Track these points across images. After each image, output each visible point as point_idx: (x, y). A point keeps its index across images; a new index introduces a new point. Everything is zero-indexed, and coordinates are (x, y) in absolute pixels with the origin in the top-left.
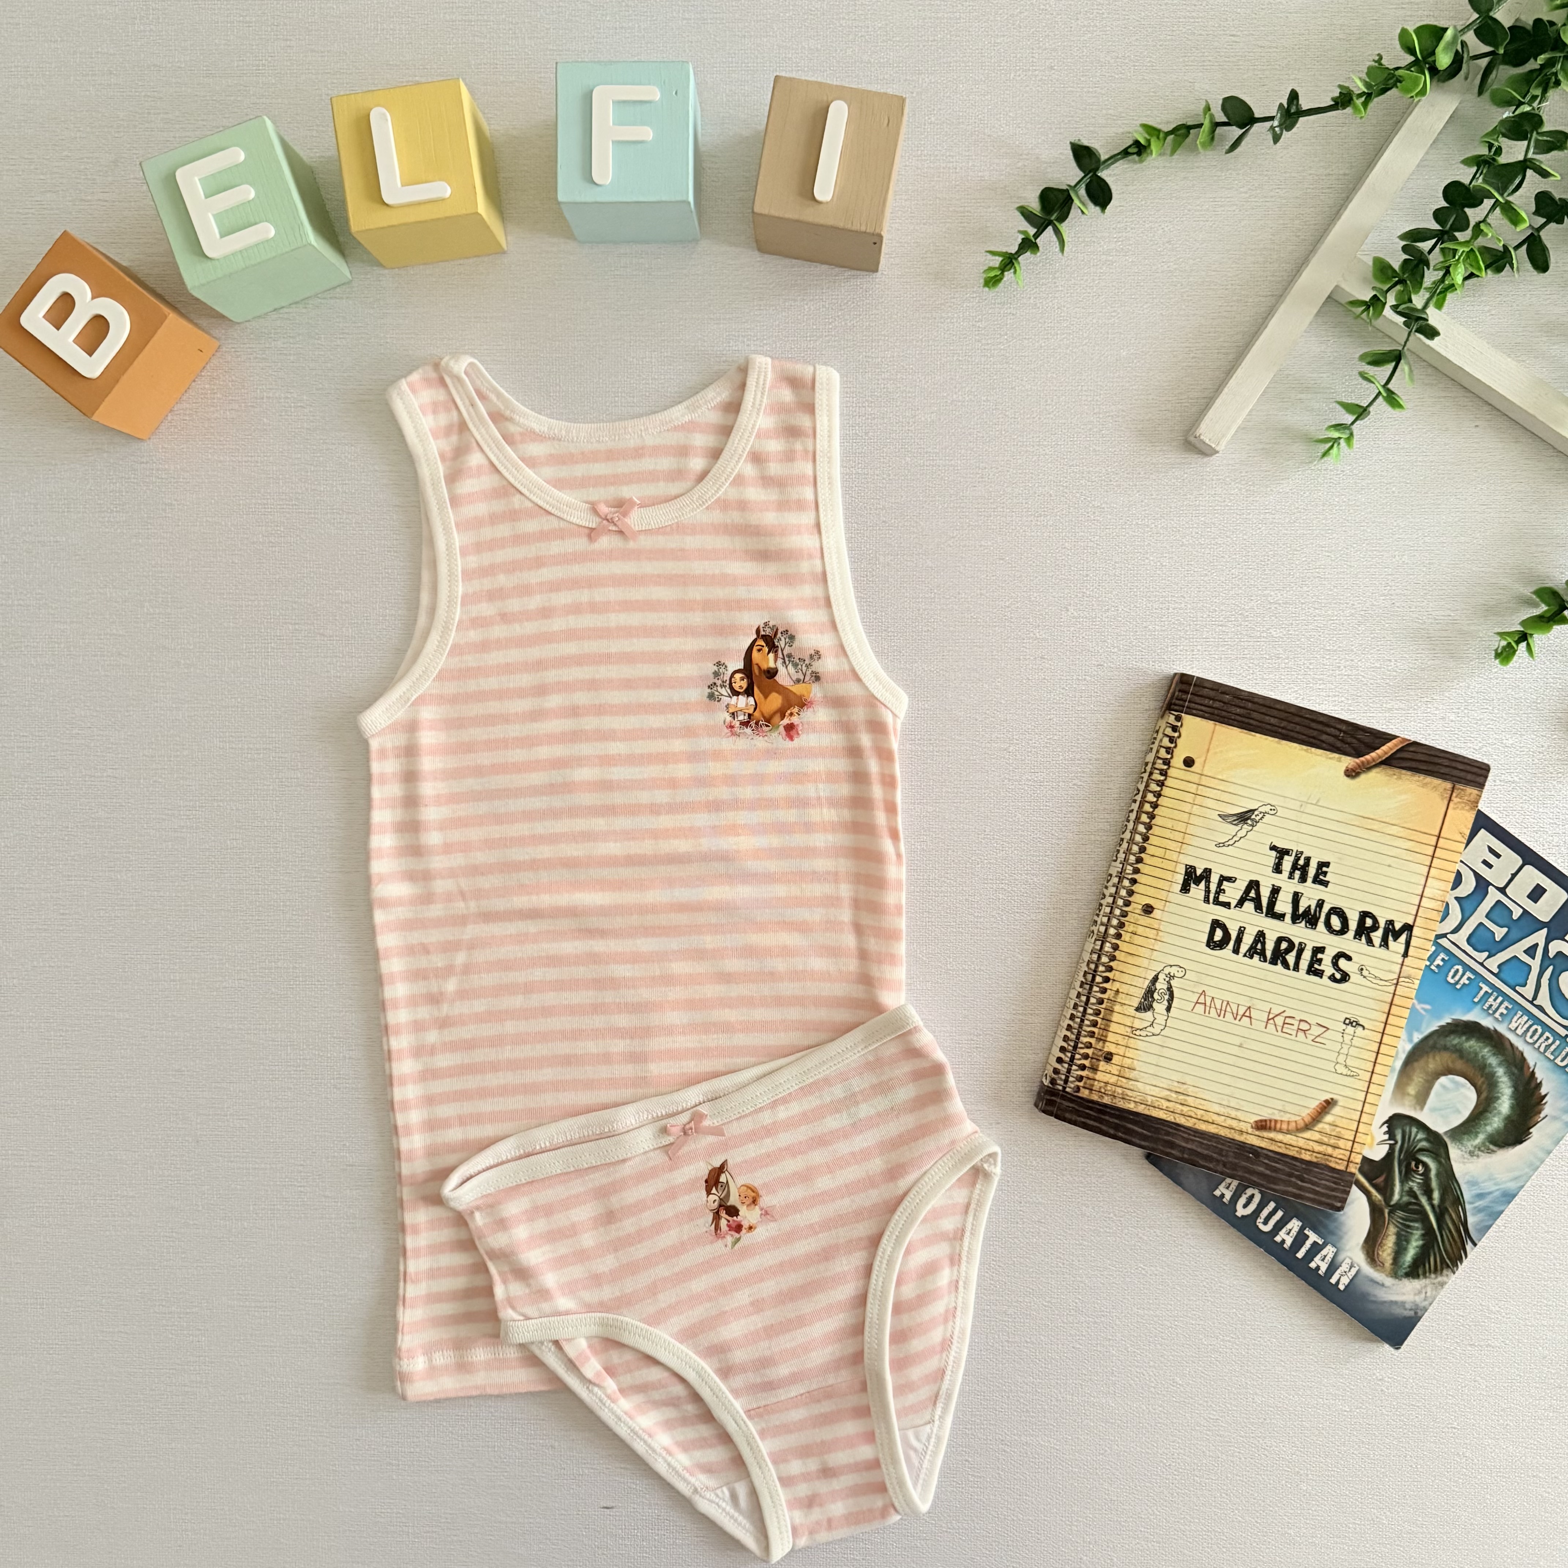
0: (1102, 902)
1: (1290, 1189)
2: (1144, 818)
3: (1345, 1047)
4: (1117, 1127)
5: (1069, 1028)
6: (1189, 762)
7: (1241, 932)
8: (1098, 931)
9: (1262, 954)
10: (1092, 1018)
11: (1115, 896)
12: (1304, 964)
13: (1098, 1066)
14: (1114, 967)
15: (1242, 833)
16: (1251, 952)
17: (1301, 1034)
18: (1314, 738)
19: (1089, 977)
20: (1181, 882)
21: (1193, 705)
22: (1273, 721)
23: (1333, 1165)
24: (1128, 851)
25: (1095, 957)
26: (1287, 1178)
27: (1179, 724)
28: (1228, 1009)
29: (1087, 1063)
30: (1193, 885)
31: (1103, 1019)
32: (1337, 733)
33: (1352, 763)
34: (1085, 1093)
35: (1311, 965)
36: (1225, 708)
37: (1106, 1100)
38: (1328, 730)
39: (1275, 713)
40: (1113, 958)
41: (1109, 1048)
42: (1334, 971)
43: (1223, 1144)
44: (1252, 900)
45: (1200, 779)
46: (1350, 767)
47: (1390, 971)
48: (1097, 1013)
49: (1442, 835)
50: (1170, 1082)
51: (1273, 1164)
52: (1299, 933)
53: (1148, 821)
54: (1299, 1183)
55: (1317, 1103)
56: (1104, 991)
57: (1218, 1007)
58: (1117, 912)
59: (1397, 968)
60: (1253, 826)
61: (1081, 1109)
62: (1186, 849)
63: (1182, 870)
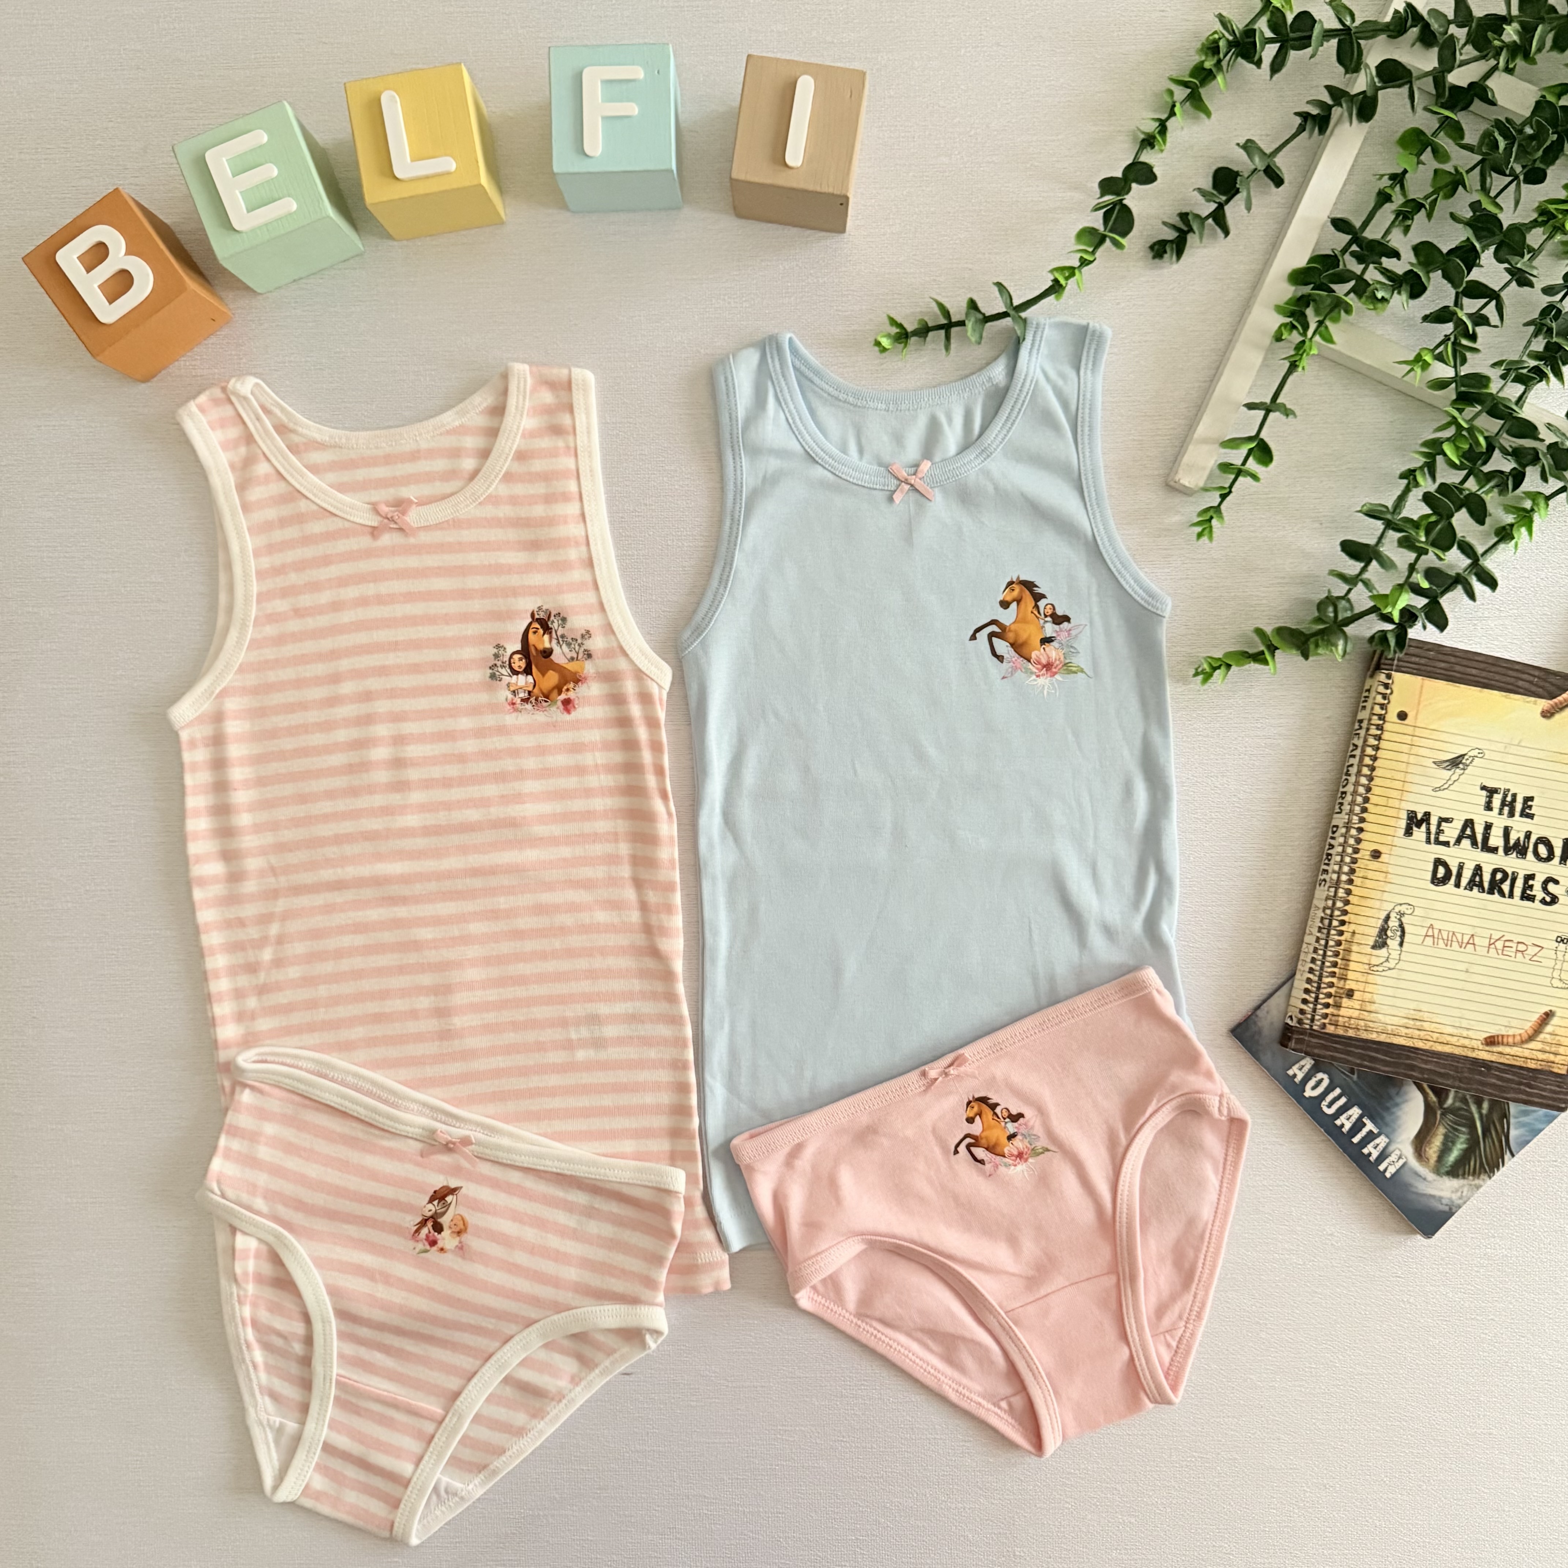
0: (1331, 851)
1: (1520, 1096)
2: (1366, 771)
3: (1559, 963)
4: (1362, 1057)
5: (1311, 971)
6: (1402, 716)
7: (1461, 867)
8: (1331, 879)
9: (1481, 885)
10: (1332, 959)
11: (1344, 845)
12: (1518, 891)
13: (1341, 1003)
14: (1349, 911)
15: (1454, 777)
16: (1471, 885)
17: (1519, 955)
18: (1512, 685)
19: (1326, 922)
20: (1404, 826)
21: (1401, 663)
22: (1474, 672)
23: (1556, 1070)
24: (1353, 803)
25: (1330, 903)
26: (1517, 1086)
27: (1390, 682)
28: (1454, 939)
29: (1331, 1001)
30: (1415, 828)
31: (1342, 959)
32: (1531, 678)
33: (1547, 705)
34: (1330, 1029)
35: (1524, 892)
36: (1431, 663)
37: (1351, 1033)
38: (1523, 676)
39: (1477, 665)
40: (1347, 902)
41: (1350, 985)
42: (1544, 895)
43: (1458, 1062)
44: (1468, 837)
45: (1414, 730)
46: (1546, 708)
48: (1336, 954)
50: (1407, 1011)
51: (1504, 1075)
52: (1512, 863)
53: (1369, 773)
54: (1528, 1089)
55: (1537, 1016)
56: (1341, 933)
57: (1445, 937)
58: (1347, 859)
60: (1464, 769)
61: (1328, 1044)
62: (1406, 796)
63: (1404, 815)
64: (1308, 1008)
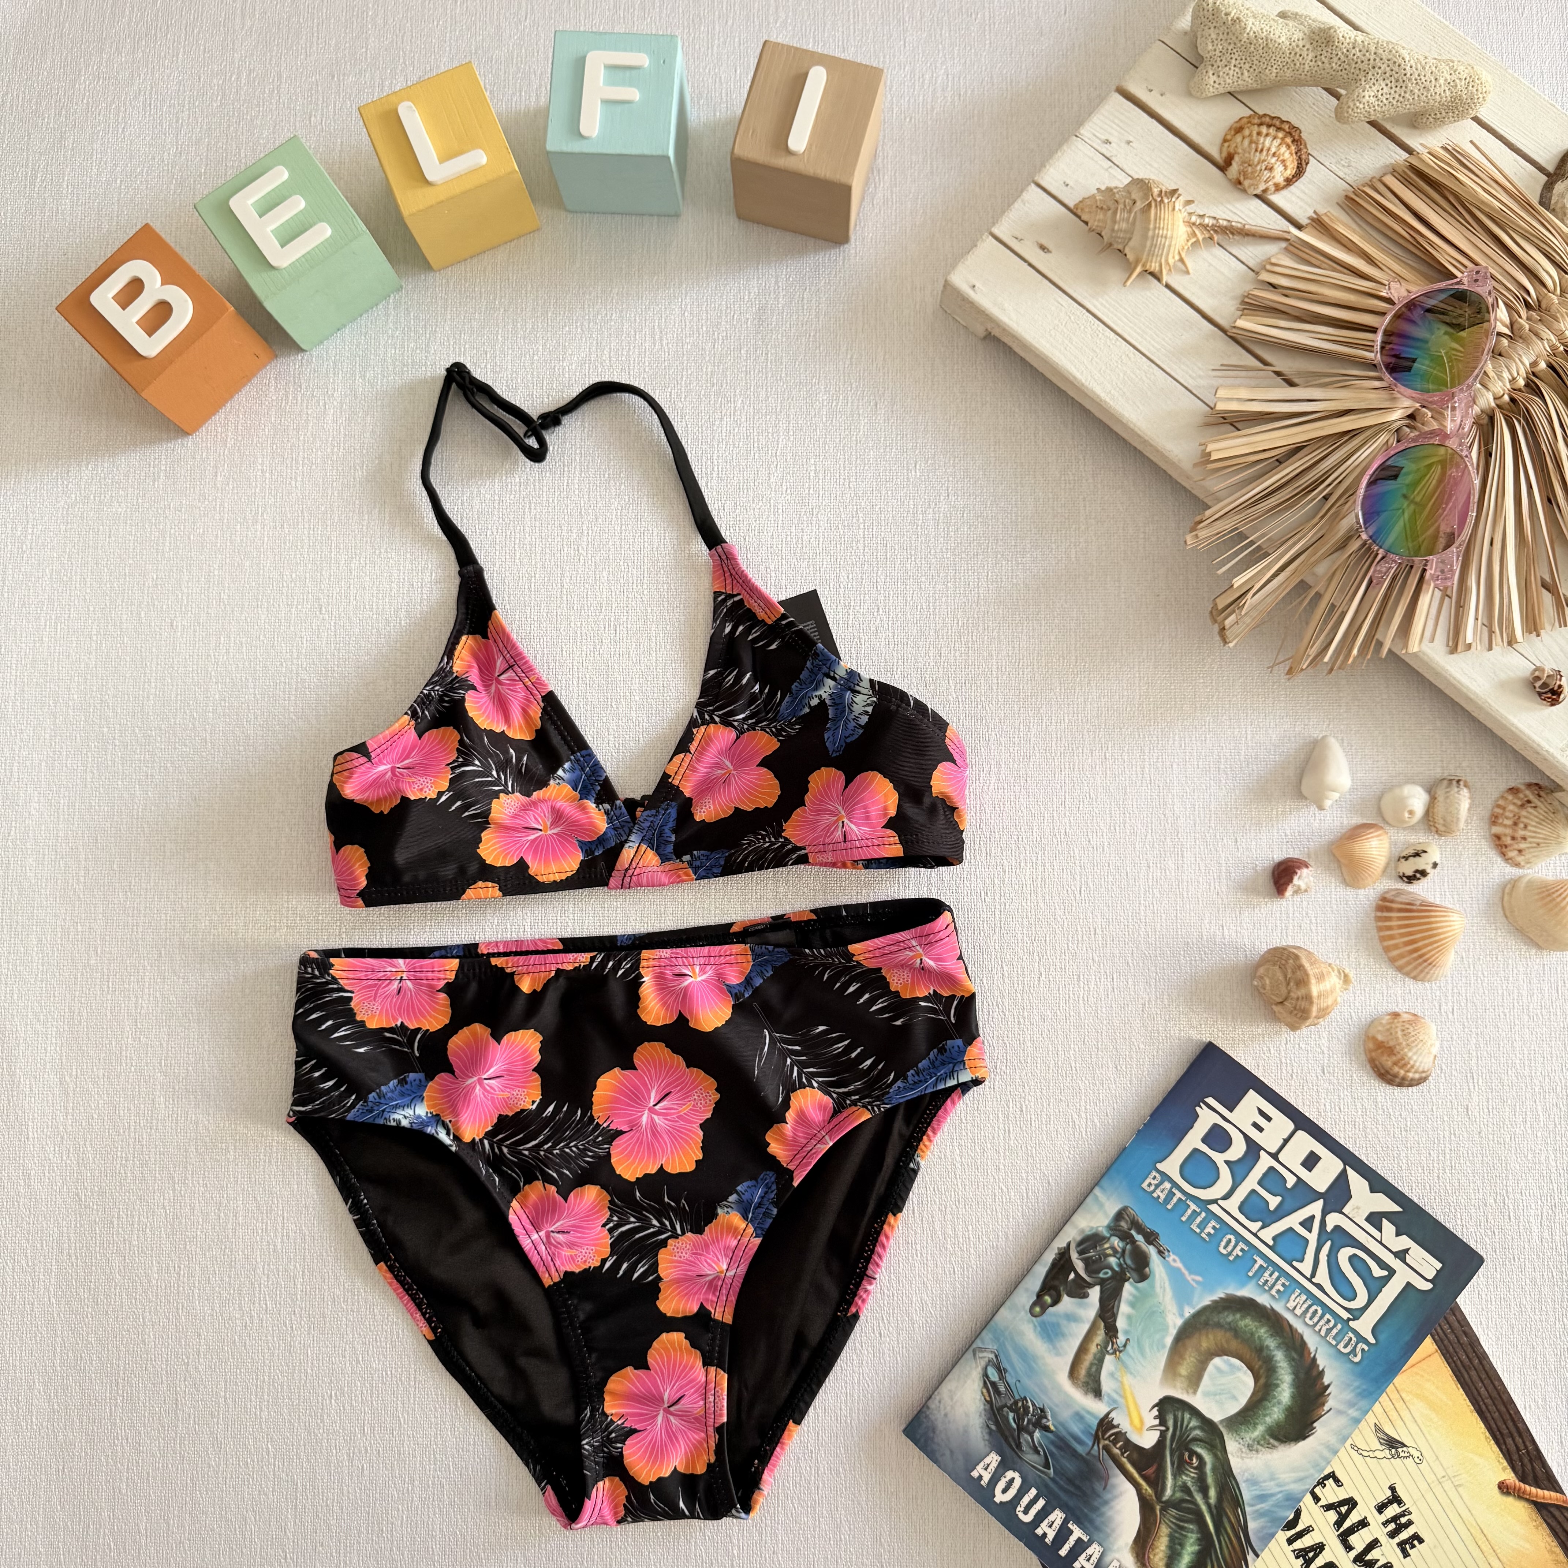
7: (1307, 1530)
15: (1379, 1454)
16: (1301, 1553)
18: (1501, 1433)
22: (1482, 1390)
32: (1522, 1446)
33: (1512, 1481)
38: (1519, 1440)
39: (1491, 1388)
44: (1339, 1513)
46: (1508, 1482)
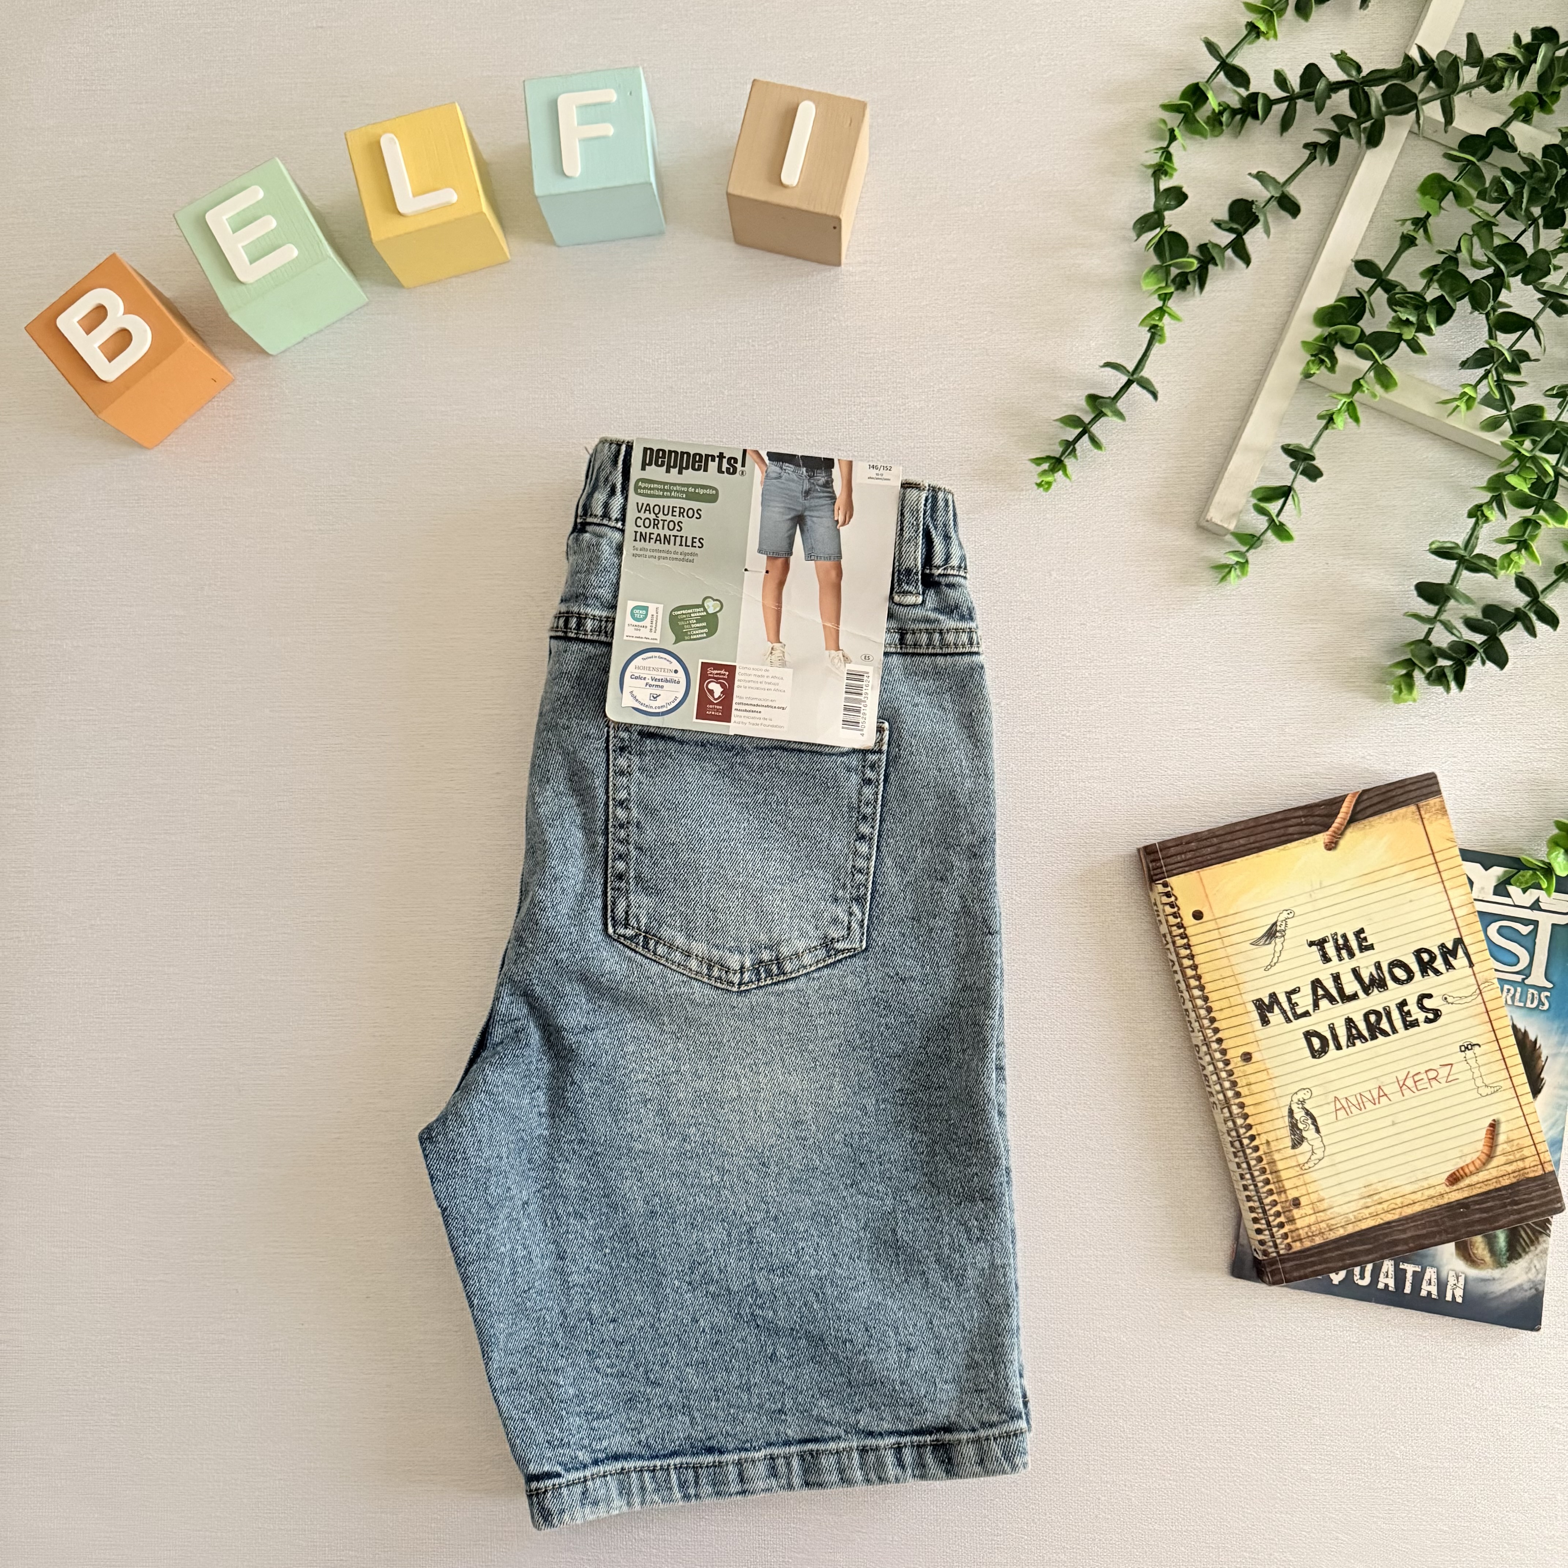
0: (1205, 1072)
1: (1512, 1217)
2: (1193, 983)
3: (1476, 1071)
4: (1341, 1258)
5: (1250, 1198)
6: (1198, 915)
7: (1332, 1029)
8: (1218, 1100)
9: (1361, 1036)
10: (1261, 1178)
11: (1212, 1062)
12: (1398, 1023)
13: (1293, 1216)
14: (1252, 1123)
16: (1351, 1040)
17: (1434, 1082)
18: (1283, 835)
19: (1237, 1144)
20: (1257, 1017)
21: (1170, 867)
22: (1242, 841)
23: (1531, 1175)
24: (1198, 1018)
25: (1230, 1124)
26: (1503, 1210)
27: (1169, 889)
28: (1364, 1099)
29: (1282, 1219)
30: (1269, 1015)
31: (1271, 1173)
32: (1298, 820)
33: (1326, 837)
34: (1297, 1247)
35: (1404, 1021)
36: (1198, 854)
37: (1318, 1240)
38: (1291, 822)
39: (1240, 834)
40: (1246, 1116)
41: (1292, 1194)
42: (1426, 1014)
43: (1435, 1216)
44: (1324, 996)
45: (1217, 923)
46: (1327, 841)
47: (1469, 986)
49: (1435, 850)
50: (1359, 1191)
51: (1484, 1206)
52: (1377, 1000)
53: (1197, 983)
54: (1515, 1207)
55: (1484, 1131)
56: (1256, 1149)
57: (1355, 1103)
58: (1224, 1075)
59: (1472, 980)
61: (1303, 1261)
62: (1244, 988)
63: (1252, 1007)
64: (1266, 1236)
